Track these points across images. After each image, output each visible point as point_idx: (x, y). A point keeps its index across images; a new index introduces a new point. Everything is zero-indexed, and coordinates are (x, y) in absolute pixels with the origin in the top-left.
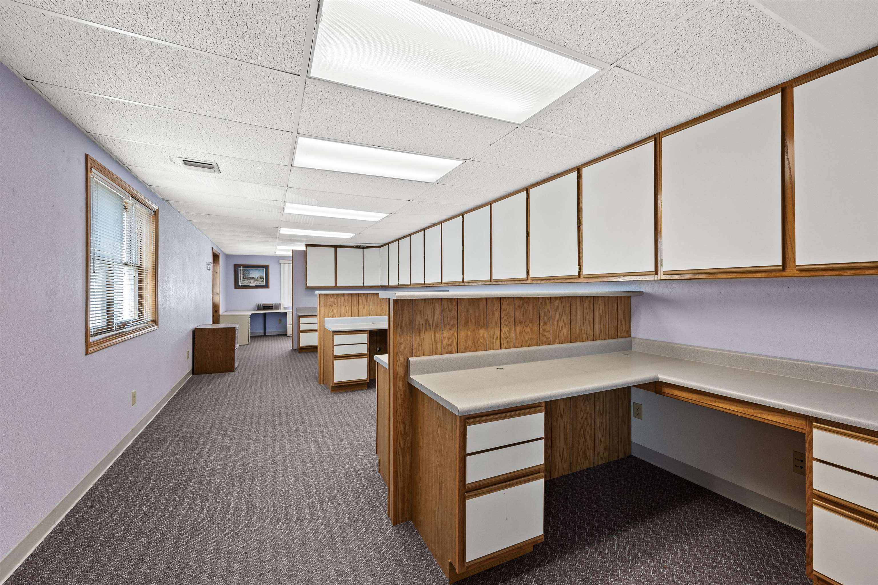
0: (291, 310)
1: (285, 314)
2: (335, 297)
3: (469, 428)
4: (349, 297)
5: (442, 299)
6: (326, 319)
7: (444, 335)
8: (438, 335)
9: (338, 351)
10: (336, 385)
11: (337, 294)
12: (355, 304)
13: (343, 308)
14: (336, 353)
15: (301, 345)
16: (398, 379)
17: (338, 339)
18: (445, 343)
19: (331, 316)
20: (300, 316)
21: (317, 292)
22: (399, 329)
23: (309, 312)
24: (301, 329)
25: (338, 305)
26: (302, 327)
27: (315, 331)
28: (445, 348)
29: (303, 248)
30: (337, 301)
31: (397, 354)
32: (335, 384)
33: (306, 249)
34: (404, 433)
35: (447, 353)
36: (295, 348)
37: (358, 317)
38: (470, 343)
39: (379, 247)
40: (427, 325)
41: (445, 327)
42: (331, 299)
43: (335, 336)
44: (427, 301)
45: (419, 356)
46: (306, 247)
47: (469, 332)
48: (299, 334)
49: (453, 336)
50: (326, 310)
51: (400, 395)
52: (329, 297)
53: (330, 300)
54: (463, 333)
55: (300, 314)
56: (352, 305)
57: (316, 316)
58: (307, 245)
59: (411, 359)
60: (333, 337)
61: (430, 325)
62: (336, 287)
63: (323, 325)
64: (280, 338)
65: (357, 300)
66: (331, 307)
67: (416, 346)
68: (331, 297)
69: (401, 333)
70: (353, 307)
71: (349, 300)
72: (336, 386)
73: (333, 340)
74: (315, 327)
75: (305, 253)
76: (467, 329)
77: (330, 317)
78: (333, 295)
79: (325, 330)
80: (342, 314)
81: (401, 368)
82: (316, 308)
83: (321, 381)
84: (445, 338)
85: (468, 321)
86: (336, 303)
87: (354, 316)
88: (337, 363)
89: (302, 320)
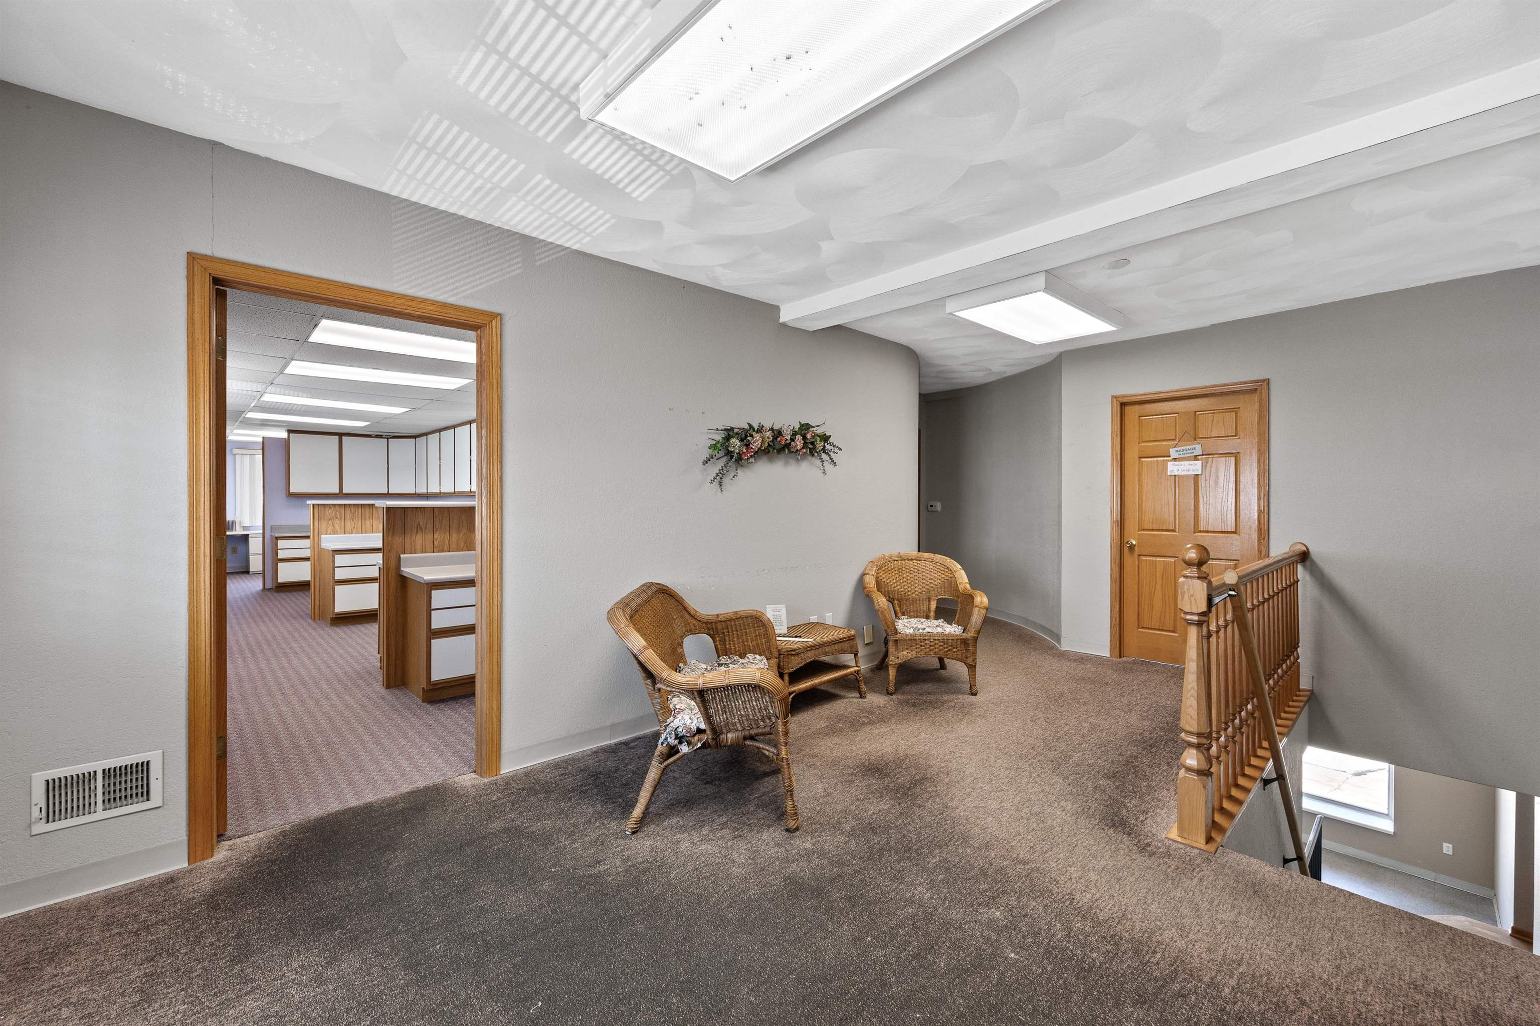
0: (261, 532)
1: (245, 538)
2: (337, 508)
3: (433, 592)
4: (358, 507)
5: (433, 508)
6: (322, 536)
7: (436, 536)
8: (430, 537)
9: (340, 574)
10: (337, 616)
11: (340, 505)
12: (367, 517)
13: (348, 523)
14: (337, 577)
15: (281, 580)
16: (390, 572)
17: (340, 560)
18: (436, 543)
19: (331, 532)
20: (277, 538)
21: (309, 502)
22: (391, 531)
23: (294, 532)
24: (280, 557)
25: (341, 519)
26: (281, 555)
27: (307, 559)
28: (436, 548)
29: (284, 435)
30: (340, 513)
31: (389, 551)
32: (336, 614)
33: (289, 437)
34: (397, 615)
35: (439, 552)
36: (268, 586)
37: (372, 534)
38: (462, 544)
39: (415, 437)
40: (419, 528)
41: (436, 531)
42: (330, 510)
43: (336, 556)
44: (418, 509)
45: (411, 553)
46: (289, 435)
47: (461, 535)
48: (277, 565)
49: (444, 538)
50: (324, 524)
51: (392, 585)
52: (327, 509)
53: (328, 512)
54: (454, 536)
55: (277, 535)
56: (363, 518)
57: (308, 537)
58: (290, 431)
59: (402, 556)
60: (333, 557)
61: (421, 529)
62: (341, 495)
63: (319, 545)
64: (236, 576)
65: (369, 512)
66: (330, 521)
67: (408, 546)
68: (330, 508)
69: (393, 535)
70: (363, 523)
71: (358, 512)
72: (339, 618)
73: (333, 561)
74: (307, 553)
75: (286, 443)
76: (459, 532)
77: (330, 534)
78: (334, 505)
79: (321, 551)
80: (347, 530)
81: (393, 563)
82: (308, 526)
83: (316, 616)
84: (436, 540)
85: (459, 526)
86: (338, 516)
87: (366, 533)
88: (338, 589)
89: (281, 544)
